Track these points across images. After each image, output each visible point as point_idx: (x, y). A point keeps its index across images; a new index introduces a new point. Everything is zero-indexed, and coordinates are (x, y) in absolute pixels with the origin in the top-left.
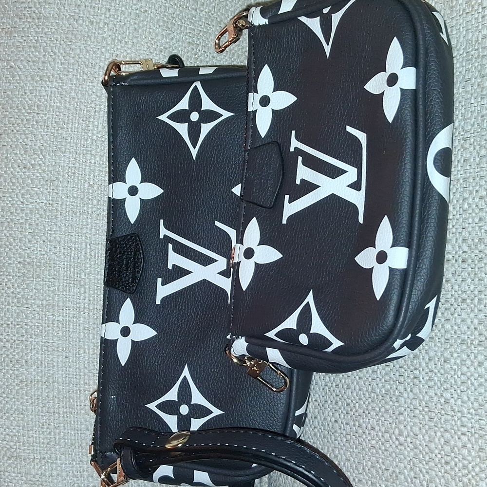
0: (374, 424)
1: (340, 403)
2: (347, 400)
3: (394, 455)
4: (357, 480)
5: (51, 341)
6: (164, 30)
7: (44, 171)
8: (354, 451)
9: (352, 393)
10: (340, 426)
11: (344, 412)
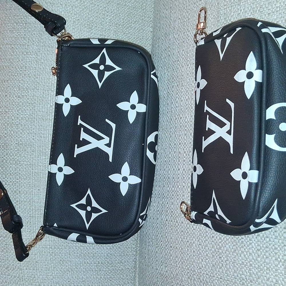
0: (182, 220)
1: (168, 212)
2: (172, 210)
3: (191, 235)
4: (175, 247)
5: (31, 182)
6: (87, 29)
7: (28, 99)
8: (174, 234)
9: (174, 206)
10: (168, 222)
11: (170, 215)
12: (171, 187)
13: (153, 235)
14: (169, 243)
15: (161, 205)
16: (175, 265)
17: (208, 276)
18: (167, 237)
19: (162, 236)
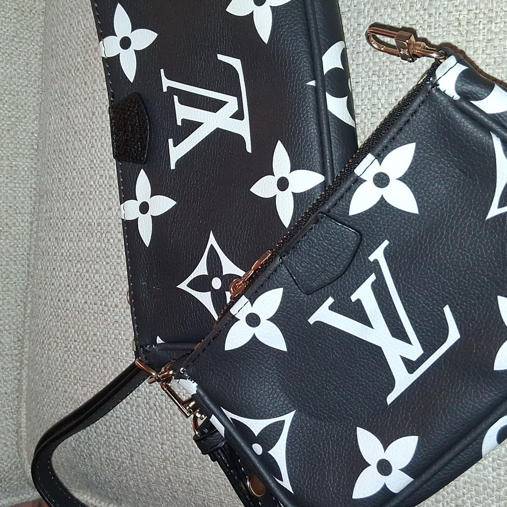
0: (117, 302)
1: (89, 286)
2: (96, 283)
4: (102, 351)
8: (100, 327)
9: (100, 276)
10: (89, 306)
11: (93, 294)
12: (95, 241)
13: (58, 330)
14: (90, 343)
15: (73, 276)
16: (102, 381)
17: (164, 398)
18: (85, 333)
19: (76, 332)
